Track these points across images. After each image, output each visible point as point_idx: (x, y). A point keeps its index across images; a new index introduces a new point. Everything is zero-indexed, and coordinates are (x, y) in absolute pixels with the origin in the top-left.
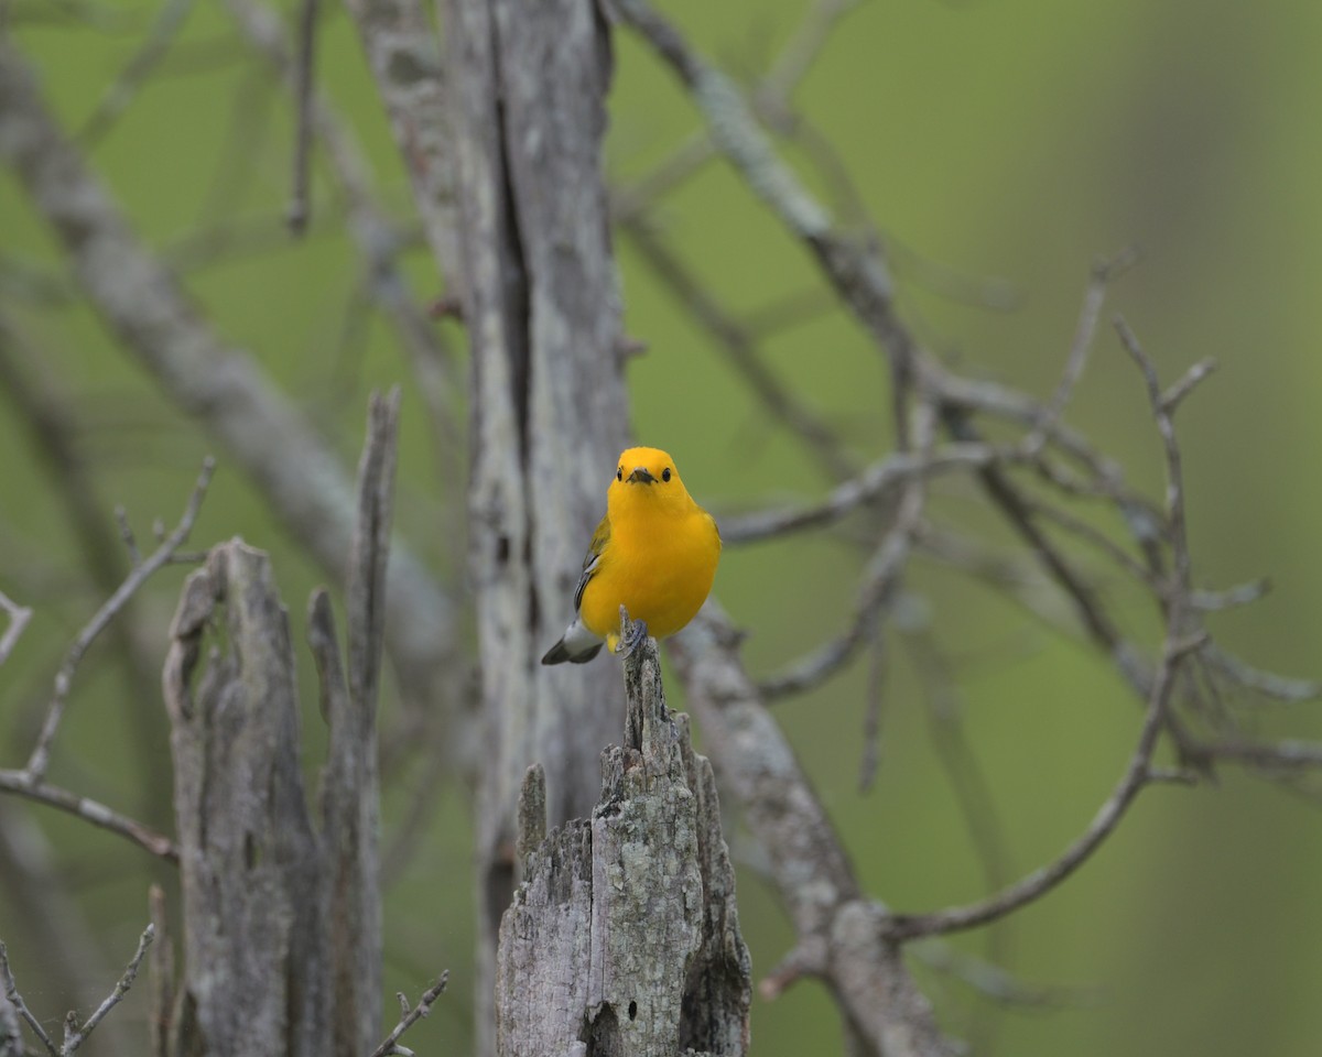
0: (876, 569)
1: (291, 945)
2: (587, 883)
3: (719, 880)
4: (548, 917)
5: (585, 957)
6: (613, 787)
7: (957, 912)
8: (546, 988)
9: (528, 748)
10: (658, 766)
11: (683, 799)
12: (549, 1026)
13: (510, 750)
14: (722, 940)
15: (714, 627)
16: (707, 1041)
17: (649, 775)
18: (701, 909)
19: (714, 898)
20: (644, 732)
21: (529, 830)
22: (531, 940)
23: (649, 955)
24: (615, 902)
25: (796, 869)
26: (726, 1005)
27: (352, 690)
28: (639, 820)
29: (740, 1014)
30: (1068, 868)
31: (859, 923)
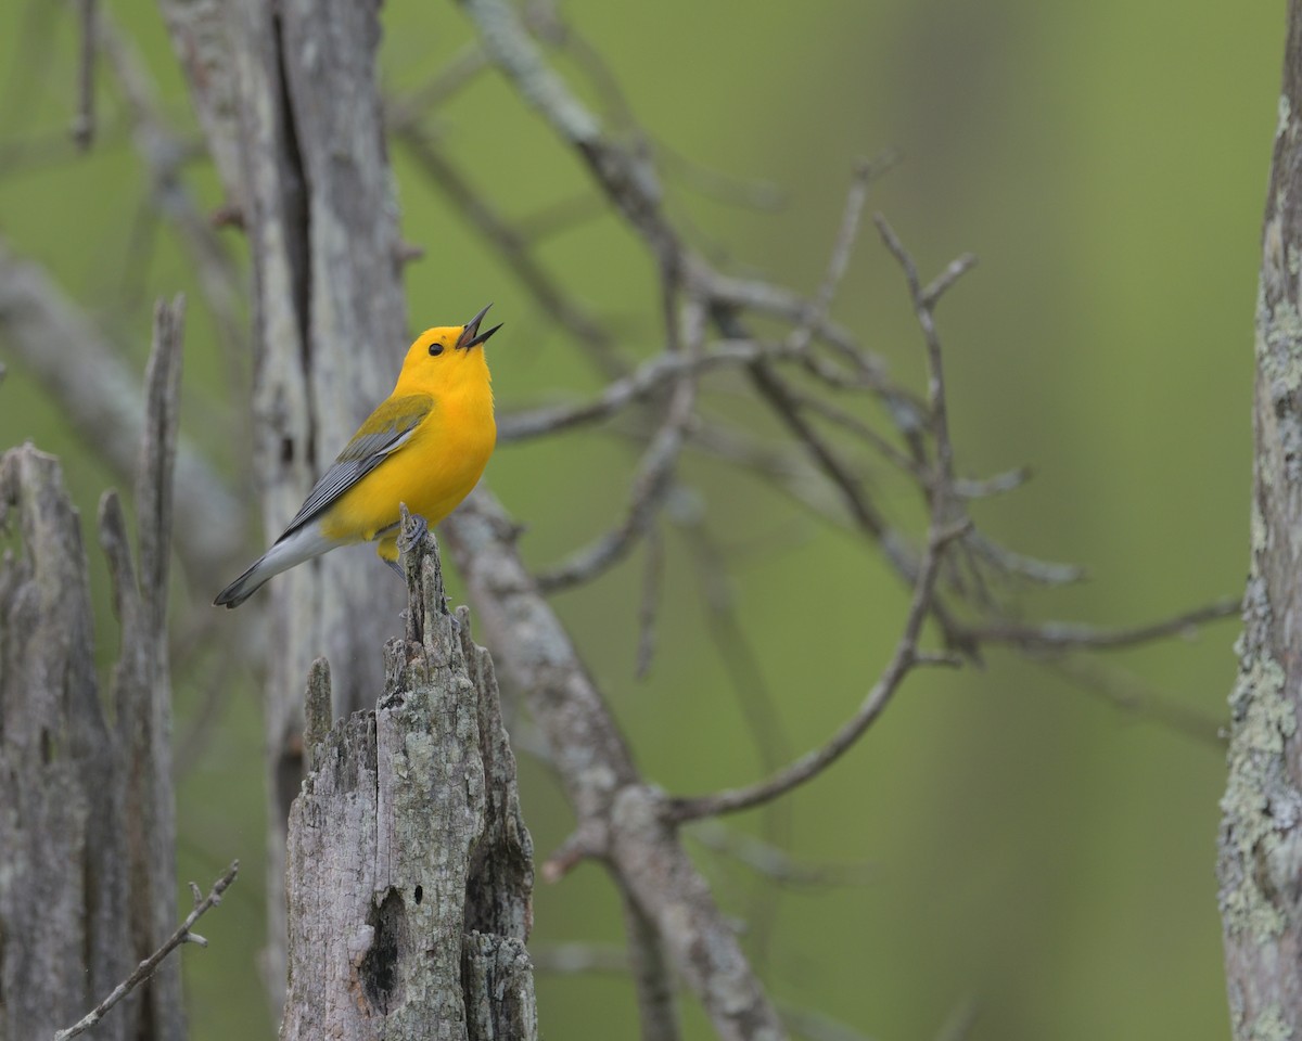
0: (650, 463)
1: (87, 837)
2: (373, 772)
3: (501, 767)
4: (335, 805)
5: (372, 844)
6: (396, 678)
7: (732, 794)
8: (334, 874)
9: (314, 643)
10: (439, 658)
11: (464, 689)
12: (338, 912)
13: (297, 644)
14: (504, 825)
15: (493, 522)
16: (491, 923)
17: (430, 666)
18: (483, 795)
19: (496, 785)
20: (425, 625)
21: (316, 721)
22: (319, 828)
23: (434, 841)
24: (400, 790)
25: (576, 755)
26: (509, 887)
27: (143, 589)
28: (422, 710)
29: (523, 896)
30: (840, 749)
31: (638, 806)
